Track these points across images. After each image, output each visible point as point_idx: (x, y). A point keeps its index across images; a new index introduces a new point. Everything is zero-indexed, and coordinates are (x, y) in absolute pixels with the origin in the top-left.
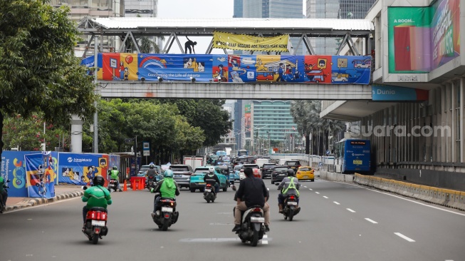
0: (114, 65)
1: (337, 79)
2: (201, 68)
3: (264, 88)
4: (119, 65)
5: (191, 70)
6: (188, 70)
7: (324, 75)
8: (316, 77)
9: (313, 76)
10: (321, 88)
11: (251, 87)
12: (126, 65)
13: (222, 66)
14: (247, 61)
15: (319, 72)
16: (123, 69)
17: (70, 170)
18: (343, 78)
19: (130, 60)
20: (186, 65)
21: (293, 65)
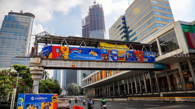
0: (58, 51)
1: (145, 60)
2: (96, 55)
3: (120, 64)
4: (60, 51)
5: (92, 55)
6: (91, 55)
7: (141, 59)
8: (138, 59)
9: (137, 59)
10: (139, 64)
11: (115, 64)
12: (63, 52)
13: (105, 54)
14: (114, 52)
15: (139, 57)
16: (62, 53)
17: (32, 105)
18: (146, 60)
19: (65, 49)
20: (90, 53)
21: (130, 54)
